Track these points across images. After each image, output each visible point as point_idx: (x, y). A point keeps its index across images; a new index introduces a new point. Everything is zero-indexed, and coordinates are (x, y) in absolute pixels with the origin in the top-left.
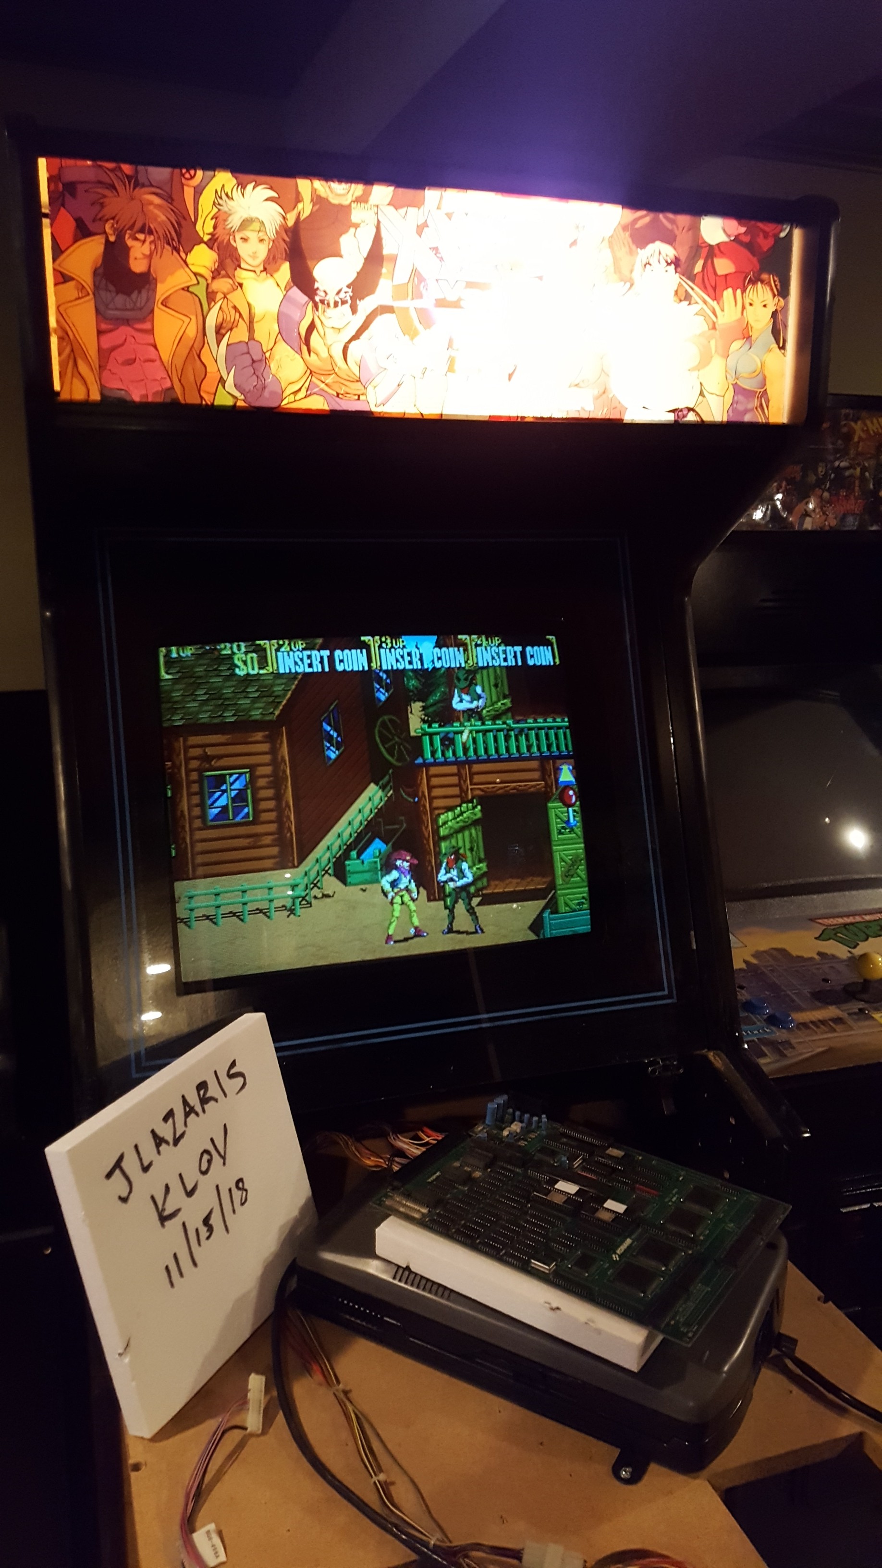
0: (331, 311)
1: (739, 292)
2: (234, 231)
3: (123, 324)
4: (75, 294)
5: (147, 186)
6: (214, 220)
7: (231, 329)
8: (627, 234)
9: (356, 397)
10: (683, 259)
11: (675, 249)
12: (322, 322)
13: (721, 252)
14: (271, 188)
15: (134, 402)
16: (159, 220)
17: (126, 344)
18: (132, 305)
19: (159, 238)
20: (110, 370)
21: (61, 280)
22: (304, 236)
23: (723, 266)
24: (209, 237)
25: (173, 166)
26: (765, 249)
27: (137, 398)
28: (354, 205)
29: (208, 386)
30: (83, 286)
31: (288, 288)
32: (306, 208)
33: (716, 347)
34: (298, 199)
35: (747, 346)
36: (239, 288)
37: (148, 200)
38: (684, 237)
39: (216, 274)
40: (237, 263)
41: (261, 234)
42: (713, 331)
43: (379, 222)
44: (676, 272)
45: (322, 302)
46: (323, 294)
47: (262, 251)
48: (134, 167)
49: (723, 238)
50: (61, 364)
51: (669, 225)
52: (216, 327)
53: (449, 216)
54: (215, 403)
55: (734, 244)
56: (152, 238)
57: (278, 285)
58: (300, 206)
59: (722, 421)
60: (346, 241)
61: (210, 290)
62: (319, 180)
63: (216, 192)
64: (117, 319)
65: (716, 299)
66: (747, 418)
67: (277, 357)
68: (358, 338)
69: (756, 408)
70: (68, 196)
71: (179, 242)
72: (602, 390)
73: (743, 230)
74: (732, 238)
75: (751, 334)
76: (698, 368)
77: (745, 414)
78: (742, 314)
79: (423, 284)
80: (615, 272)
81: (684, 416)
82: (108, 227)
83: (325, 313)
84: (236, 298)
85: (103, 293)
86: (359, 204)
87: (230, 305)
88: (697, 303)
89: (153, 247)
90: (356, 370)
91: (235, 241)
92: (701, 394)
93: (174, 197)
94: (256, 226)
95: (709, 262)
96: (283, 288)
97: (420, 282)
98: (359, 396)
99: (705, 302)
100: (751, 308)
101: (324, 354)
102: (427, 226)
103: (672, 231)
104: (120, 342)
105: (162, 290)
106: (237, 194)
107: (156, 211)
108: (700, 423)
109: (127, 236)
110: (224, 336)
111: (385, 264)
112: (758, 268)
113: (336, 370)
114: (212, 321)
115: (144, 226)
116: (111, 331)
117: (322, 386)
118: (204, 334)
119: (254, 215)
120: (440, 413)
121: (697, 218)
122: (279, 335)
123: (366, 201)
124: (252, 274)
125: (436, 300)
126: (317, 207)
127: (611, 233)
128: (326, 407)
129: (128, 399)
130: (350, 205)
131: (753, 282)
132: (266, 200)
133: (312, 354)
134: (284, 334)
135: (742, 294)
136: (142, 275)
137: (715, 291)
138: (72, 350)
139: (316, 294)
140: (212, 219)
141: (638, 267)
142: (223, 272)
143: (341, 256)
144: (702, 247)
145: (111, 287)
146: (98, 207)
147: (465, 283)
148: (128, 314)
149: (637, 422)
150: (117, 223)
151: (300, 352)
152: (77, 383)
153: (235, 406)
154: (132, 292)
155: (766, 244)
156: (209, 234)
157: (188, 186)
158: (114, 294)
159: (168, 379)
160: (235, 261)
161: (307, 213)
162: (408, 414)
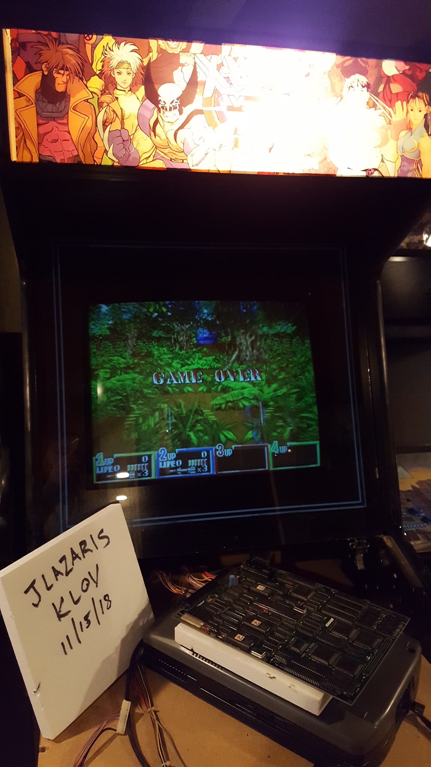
0: (168, 113)
1: (405, 103)
2: (113, 69)
3: (51, 121)
4: (25, 104)
5: (66, 44)
6: (103, 62)
7: (111, 123)
8: (339, 70)
9: (182, 161)
10: (372, 83)
11: (367, 78)
12: (162, 119)
13: (395, 80)
14: (134, 45)
15: (57, 163)
16: (72, 62)
17: (53, 131)
18: (56, 109)
19: (72, 73)
20: (44, 146)
21: (18, 96)
22: (152, 71)
23: (396, 88)
24: (100, 72)
25: (80, 33)
26: (420, 78)
27: (58, 161)
28: (181, 54)
29: (98, 154)
30: (30, 99)
31: (143, 101)
32: (154, 55)
33: (391, 134)
34: (150, 50)
35: (410, 134)
36: (116, 100)
37: (66, 52)
38: (372, 72)
39: (103, 92)
40: (115, 86)
41: (128, 70)
42: (389, 125)
43: (195, 63)
44: (368, 91)
45: (163, 107)
46: (163, 103)
47: (129, 79)
48: (58, 33)
49: (396, 72)
50: (17, 142)
51: (364, 65)
52: (103, 121)
53: (235, 59)
54: (102, 164)
55: (402, 75)
56: (68, 73)
57: (138, 99)
58: (151, 54)
59: (394, 177)
60: (177, 74)
61: (99, 101)
62: (162, 40)
63: (104, 46)
64: (48, 117)
65: (391, 107)
66: (409, 175)
67: (137, 138)
68: (183, 128)
69: (415, 170)
70: (21, 50)
71: (83, 75)
72: (324, 158)
73: (407, 67)
74: (401, 72)
75: (412, 127)
76: (380, 146)
77: (408, 173)
78: (407, 115)
79: (220, 98)
80: (332, 92)
81: (372, 173)
82: (43, 66)
83: (164, 114)
84: (114, 105)
85: (40, 103)
86: (184, 53)
87: (111, 109)
88: (380, 109)
89: (68, 77)
90: (181, 146)
91: (114, 74)
92: (382, 161)
93: (80, 50)
94: (126, 66)
95: (388, 85)
96: (141, 100)
97: (218, 97)
98: (183, 160)
99: (384, 108)
100: (412, 112)
101: (163, 137)
102: (223, 66)
103: (364, 68)
104: (50, 130)
105: (73, 101)
106: (115, 48)
107: (69, 57)
108: (381, 177)
109: (54, 71)
110: (107, 126)
111: (198, 87)
112: (416, 89)
113: (170, 145)
114: (100, 118)
115: (64, 65)
116: (46, 124)
117: (162, 154)
118: (97, 126)
119: (124, 60)
120: (229, 170)
121: (380, 61)
122: (138, 126)
123: (188, 52)
124: (124, 92)
125: (228, 107)
126: (160, 55)
127: (330, 69)
128: (165, 167)
129: (54, 161)
130: (179, 54)
131: (413, 97)
132: (131, 51)
133: (156, 136)
134: (141, 125)
135: (407, 104)
136: (62, 92)
137: (391, 103)
138: (23, 134)
139: (160, 104)
140: (101, 62)
141: (346, 88)
142: (107, 91)
143: (174, 82)
144: (383, 77)
145: (46, 100)
146: (38, 55)
147: (244, 97)
148: (54, 115)
149: (344, 176)
150: (49, 64)
151: (150, 136)
152: (26, 152)
153: (113, 165)
154: (57, 102)
155: (421, 76)
156: (99, 70)
157: (89, 44)
158: (46, 104)
159: (76, 150)
160: (114, 85)
161: (154, 58)
162: (211, 170)
